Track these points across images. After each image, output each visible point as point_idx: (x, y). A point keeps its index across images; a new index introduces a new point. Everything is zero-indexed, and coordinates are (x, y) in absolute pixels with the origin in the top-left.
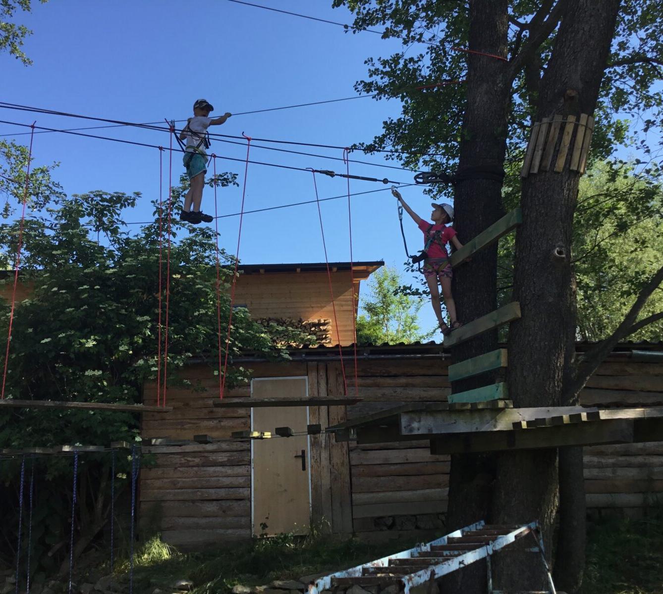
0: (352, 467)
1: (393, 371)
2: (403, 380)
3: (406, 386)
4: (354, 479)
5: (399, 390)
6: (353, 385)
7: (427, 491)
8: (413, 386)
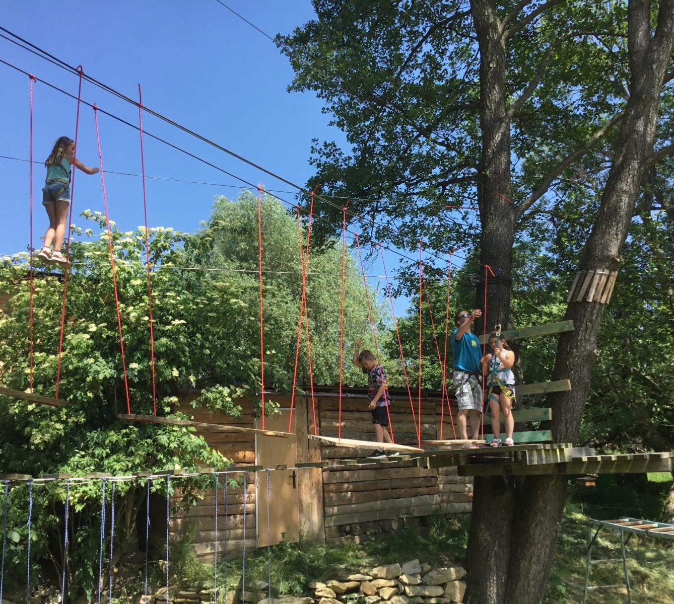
0: (325, 486)
1: (352, 408)
2: (357, 415)
3: (358, 419)
4: (326, 495)
5: (355, 422)
6: (325, 417)
7: (371, 503)
8: (363, 420)
